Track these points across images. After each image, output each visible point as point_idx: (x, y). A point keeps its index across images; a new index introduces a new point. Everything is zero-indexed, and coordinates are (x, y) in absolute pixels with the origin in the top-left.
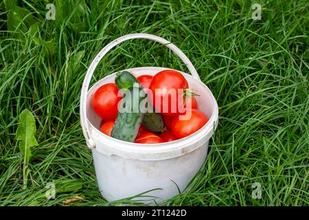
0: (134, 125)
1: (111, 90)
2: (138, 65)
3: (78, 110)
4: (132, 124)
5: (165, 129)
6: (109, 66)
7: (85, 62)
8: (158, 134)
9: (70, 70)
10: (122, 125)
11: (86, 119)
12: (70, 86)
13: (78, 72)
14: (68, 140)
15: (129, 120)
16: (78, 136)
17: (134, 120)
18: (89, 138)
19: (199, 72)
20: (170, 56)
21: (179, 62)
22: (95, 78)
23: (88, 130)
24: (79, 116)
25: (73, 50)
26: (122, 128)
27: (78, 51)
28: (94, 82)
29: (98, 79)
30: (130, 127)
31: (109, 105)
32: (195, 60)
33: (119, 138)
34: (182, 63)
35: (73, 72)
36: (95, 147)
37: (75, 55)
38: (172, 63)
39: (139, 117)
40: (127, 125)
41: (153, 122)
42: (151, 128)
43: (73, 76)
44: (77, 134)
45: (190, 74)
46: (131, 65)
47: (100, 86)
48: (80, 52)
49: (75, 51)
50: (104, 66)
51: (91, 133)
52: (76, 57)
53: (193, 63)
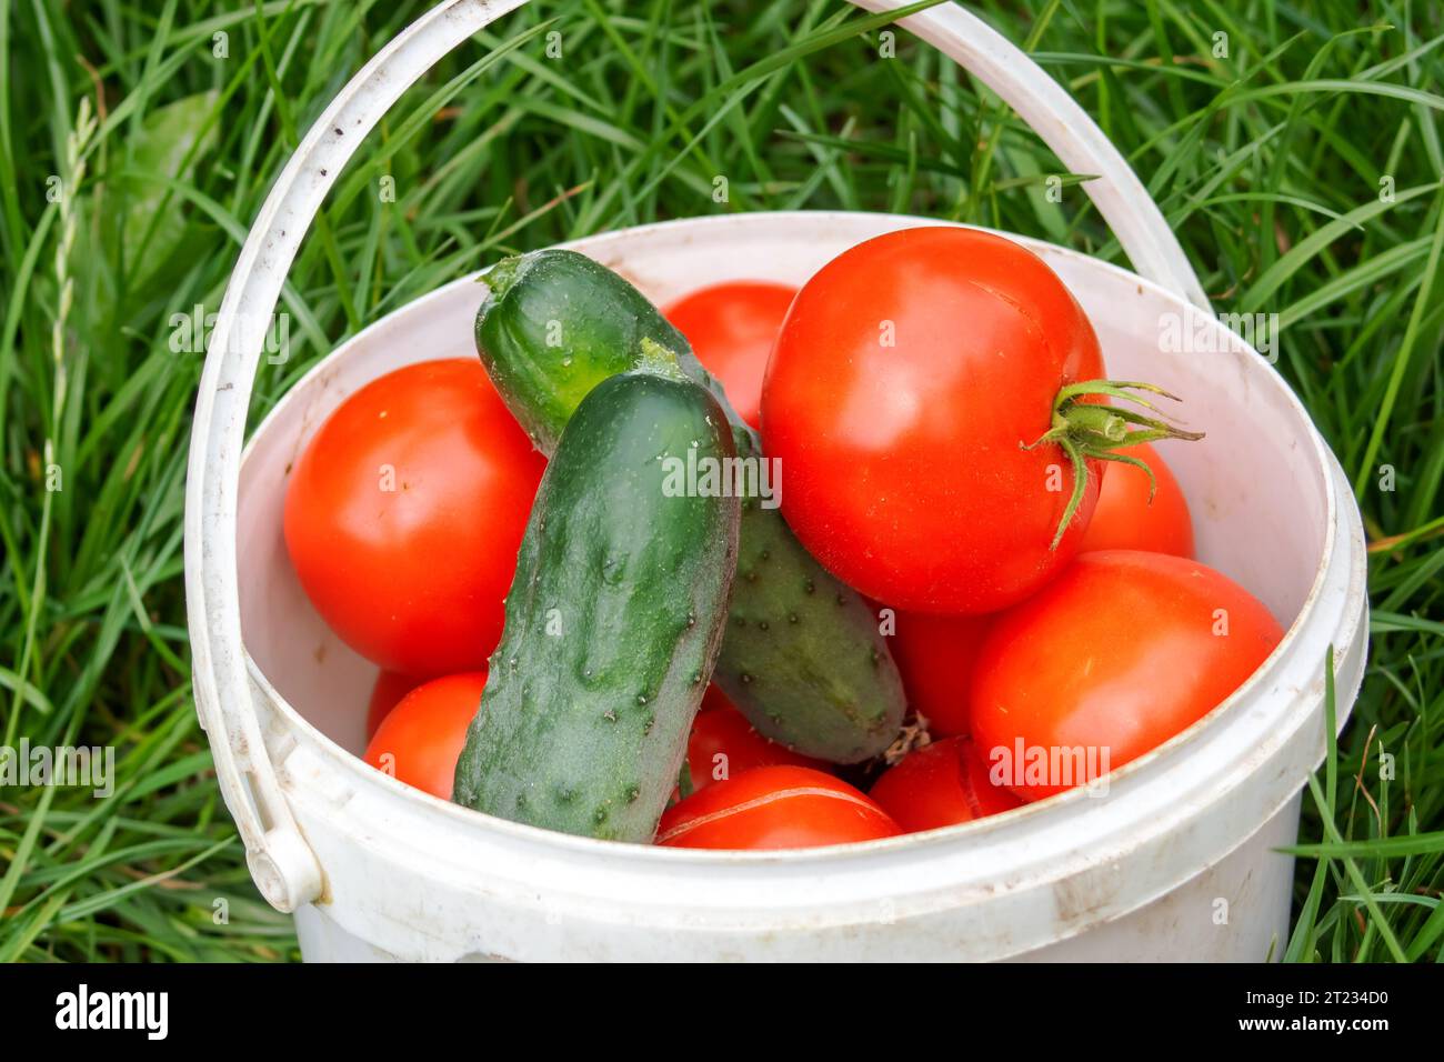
0: (644, 699)
1: (443, 412)
2: (673, 203)
3: (169, 600)
4: (631, 687)
5: (918, 732)
6: (427, 220)
7: (222, 191)
8: (863, 775)
9: (100, 268)
10: (541, 700)
11: (240, 664)
12: (106, 400)
13: (166, 281)
14: (94, 858)
15: (603, 655)
16: (186, 820)
17: (643, 656)
18: (268, 824)
19: (1199, 241)
20: (950, 124)
21: (1025, 165)
22: (311, 326)
23: (259, 758)
24: (180, 648)
25: (115, 90)
26: (543, 726)
27: (162, 100)
28: (308, 353)
29: (336, 329)
30: (615, 717)
31: (430, 541)
32: (1159, 136)
33: (522, 812)
34: (1052, 166)
35: (121, 281)
36: (320, 899)
37: (137, 135)
38: (965, 173)
39: (685, 628)
40: (588, 704)
41: (812, 678)
42: (793, 733)
43: (122, 314)
44: (172, 806)
45: (1122, 260)
46: (617, 206)
47: (353, 384)
48: (178, 109)
49: (131, 106)
50: (381, 222)
51: (286, 781)
52: (142, 155)
53: (1146, 168)
